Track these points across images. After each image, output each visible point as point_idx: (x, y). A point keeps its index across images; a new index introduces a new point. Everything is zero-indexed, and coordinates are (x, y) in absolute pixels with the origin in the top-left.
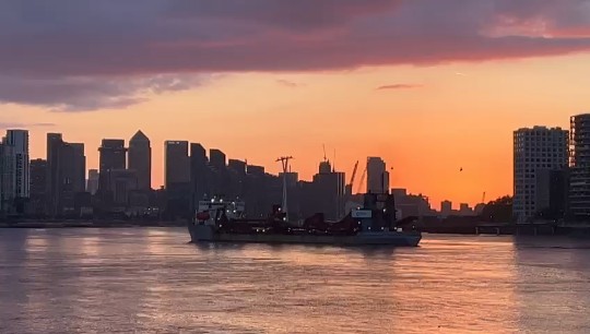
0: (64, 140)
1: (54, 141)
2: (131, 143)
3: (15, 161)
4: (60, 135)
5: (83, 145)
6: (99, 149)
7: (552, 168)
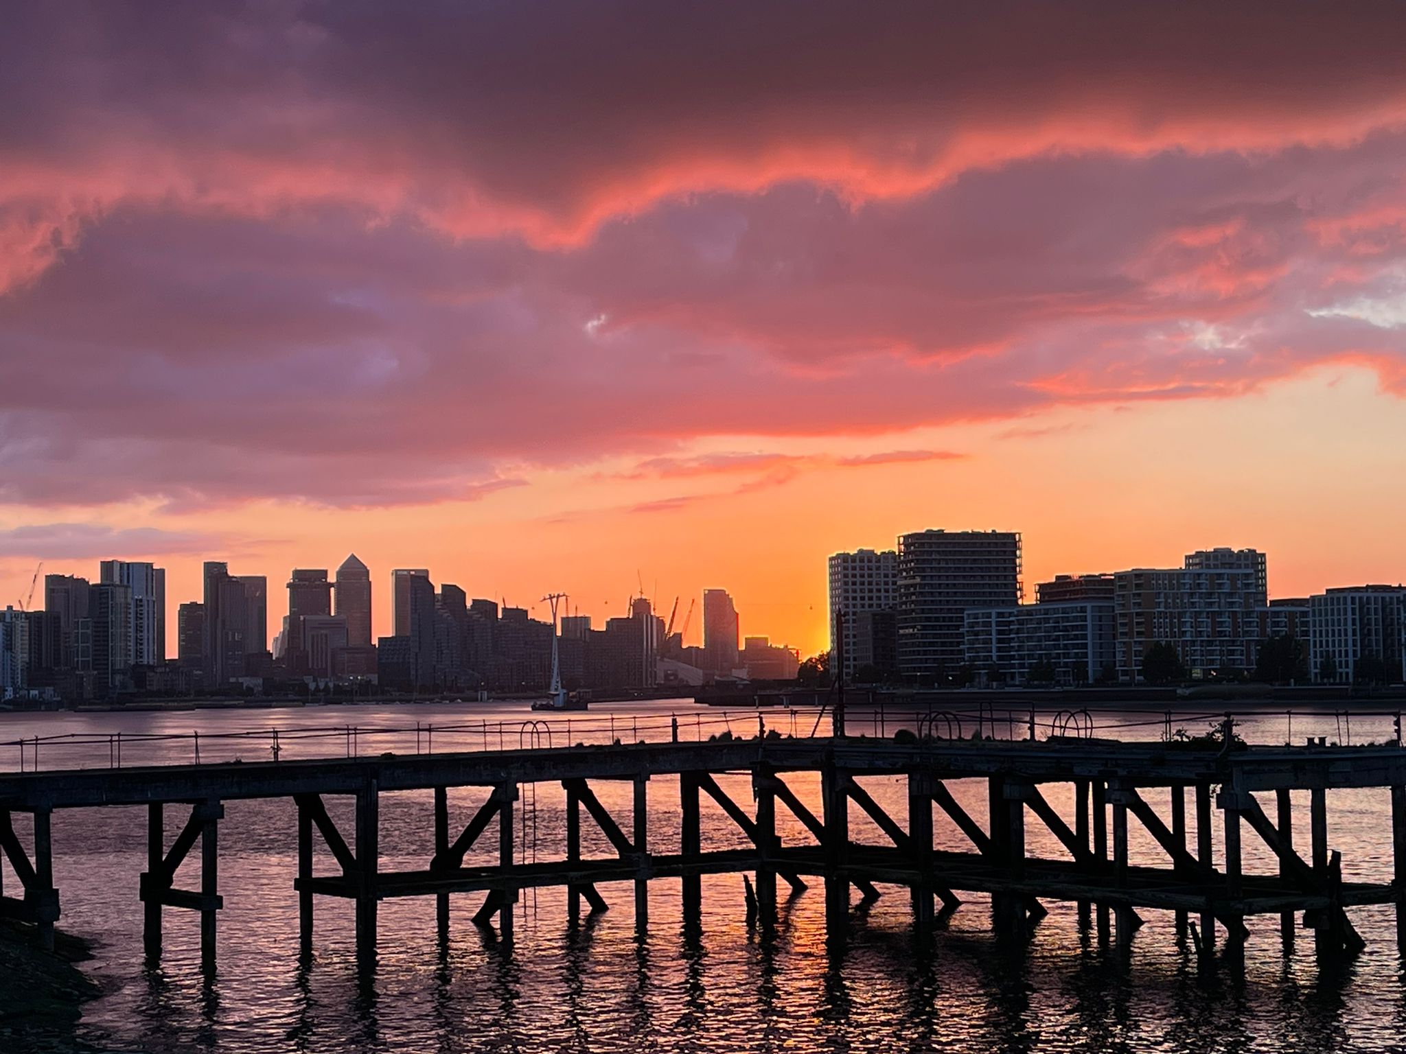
0: (230, 573)
1: (216, 574)
2: (340, 574)
3: (132, 610)
4: (223, 565)
5: (264, 579)
6: (289, 586)
7: (875, 608)
